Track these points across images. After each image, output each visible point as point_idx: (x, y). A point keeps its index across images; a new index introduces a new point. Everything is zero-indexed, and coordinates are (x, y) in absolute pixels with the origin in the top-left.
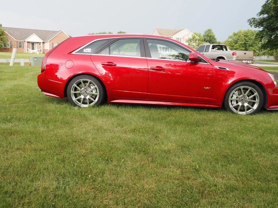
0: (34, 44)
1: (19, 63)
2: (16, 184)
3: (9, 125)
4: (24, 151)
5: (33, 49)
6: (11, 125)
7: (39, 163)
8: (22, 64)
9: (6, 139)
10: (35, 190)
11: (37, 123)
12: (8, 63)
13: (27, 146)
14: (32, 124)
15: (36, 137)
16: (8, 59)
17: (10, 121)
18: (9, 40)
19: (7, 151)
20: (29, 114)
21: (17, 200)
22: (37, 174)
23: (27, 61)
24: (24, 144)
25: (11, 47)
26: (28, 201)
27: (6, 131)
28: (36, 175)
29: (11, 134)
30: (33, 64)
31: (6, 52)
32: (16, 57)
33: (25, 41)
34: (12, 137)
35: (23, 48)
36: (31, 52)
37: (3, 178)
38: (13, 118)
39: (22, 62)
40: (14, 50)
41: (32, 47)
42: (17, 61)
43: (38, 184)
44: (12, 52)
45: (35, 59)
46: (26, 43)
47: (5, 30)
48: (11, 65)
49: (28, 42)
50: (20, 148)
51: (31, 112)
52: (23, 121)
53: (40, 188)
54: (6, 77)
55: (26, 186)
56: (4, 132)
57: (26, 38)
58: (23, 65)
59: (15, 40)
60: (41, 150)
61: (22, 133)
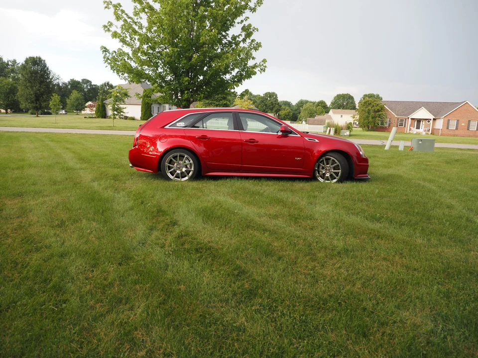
0: (420, 121)
1: (397, 147)
2: (378, 303)
3: (377, 226)
4: (393, 265)
5: (418, 127)
6: (379, 226)
7: (410, 287)
8: (401, 148)
9: (371, 242)
10: (401, 321)
11: (414, 231)
12: (383, 146)
13: (397, 258)
14: (406, 230)
15: (410, 250)
16: (384, 141)
17: (378, 220)
18: (388, 117)
19: (371, 258)
20: (403, 216)
21: (376, 325)
22: (406, 300)
23: (409, 144)
24: (393, 254)
25: (389, 126)
26: (390, 332)
27: (372, 232)
28: (405, 301)
29: (378, 238)
30: (415, 149)
31: (382, 131)
32: (395, 139)
33: (408, 118)
34: (379, 241)
35: (405, 126)
36: (415, 132)
37: (363, 289)
38: (383, 217)
39: (402, 145)
40: (394, 129)
41: (417, 125)
42: (395, 143)
43: (405, 316)
44: (390, 132)
45: (420, 142)
46: (410, 120)
47: (385, 105)
48: (387, 148)
49: (412, 119)
50: (387, 258)
51: (407, 213)
52: (395, 224)
53: (409, 322)
54: (380, 163)
55: (390, 312)
56: (371, 233)
57: (410, 113)
58: (402, 150)
59: (396, 116)
60: (415, 270)
61: (393, 240)
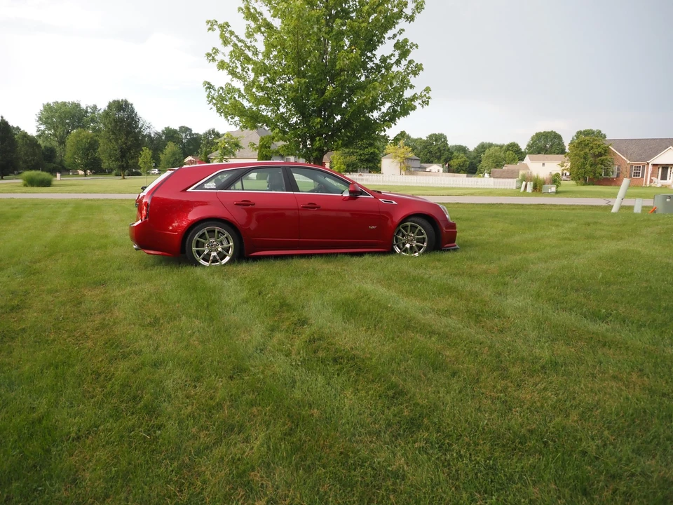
0: (667, 168)
1: (631, 208)
2: (605, 445)
3: (601, 328)
4: (627, 386)
5: (664, 177)
6: (604, 328)
7: (656, 421)
8: (637, 210)
9: (593, 352)
10: (643, 473)
11: (660, 336)
12: (608, 206)
13: (634, 377)
14: (648, 334)
15: (656, 365)
16: (610, 199)
17: (604, 319)
18: (615, 163)
19: (594, 376)
20: (643, 312)
21: (602, 477)
22: (651, 442)
23: (649, 203)
24: (628, 370)
25: (618, 176)
26: (625, 489)
27: (595, 336)
28: (648, 443)
29: (604, 345)
30: (660, 210)
31: (606, 185)
32: (627, 196)
33: (648, 164)
34: (606, 350)
35: (643, 177)
36: (659, 185)
37: (582, 423)
38: (611, 314)
39: (638, 205)
40: (626, 182)
41: (662, 174)
42: (627, 202)
43: (650, 465)
44: (620, 185)
45: (668, 200)
46: (650, 166)
47: (610, 145)
48: (614, 210)
49: (654, 165)
50: (619, 376)
51: (649, 309)
52: (630, 324)
53: (655, 476)
54: (603, 233)
55: (624, 459)
56: (592, 338)
57: (651, 157)
58: (640, 212)
59: (628, 162)
60: (664, 395)
61: (627, 348)
